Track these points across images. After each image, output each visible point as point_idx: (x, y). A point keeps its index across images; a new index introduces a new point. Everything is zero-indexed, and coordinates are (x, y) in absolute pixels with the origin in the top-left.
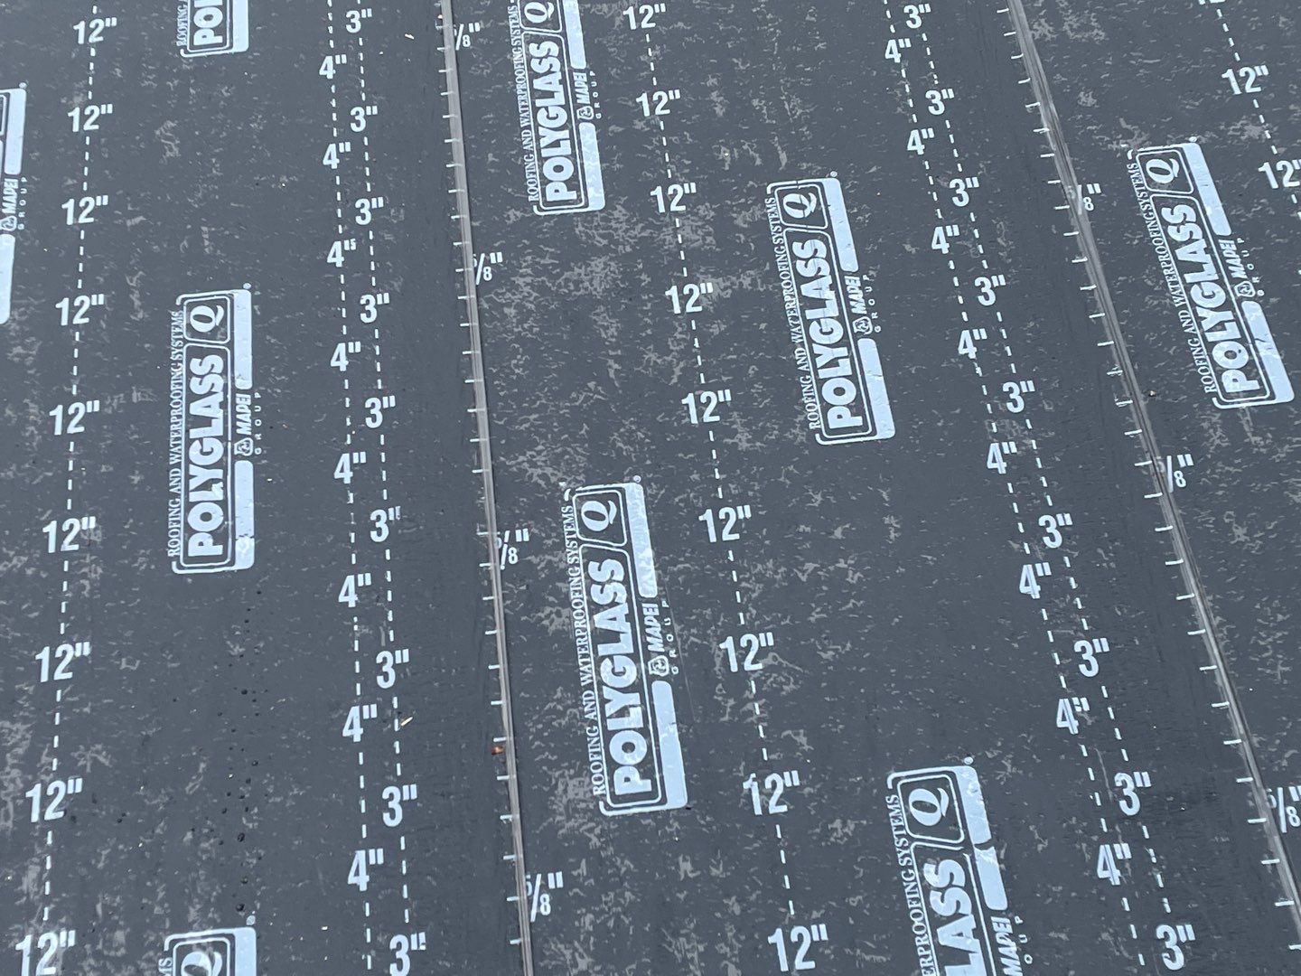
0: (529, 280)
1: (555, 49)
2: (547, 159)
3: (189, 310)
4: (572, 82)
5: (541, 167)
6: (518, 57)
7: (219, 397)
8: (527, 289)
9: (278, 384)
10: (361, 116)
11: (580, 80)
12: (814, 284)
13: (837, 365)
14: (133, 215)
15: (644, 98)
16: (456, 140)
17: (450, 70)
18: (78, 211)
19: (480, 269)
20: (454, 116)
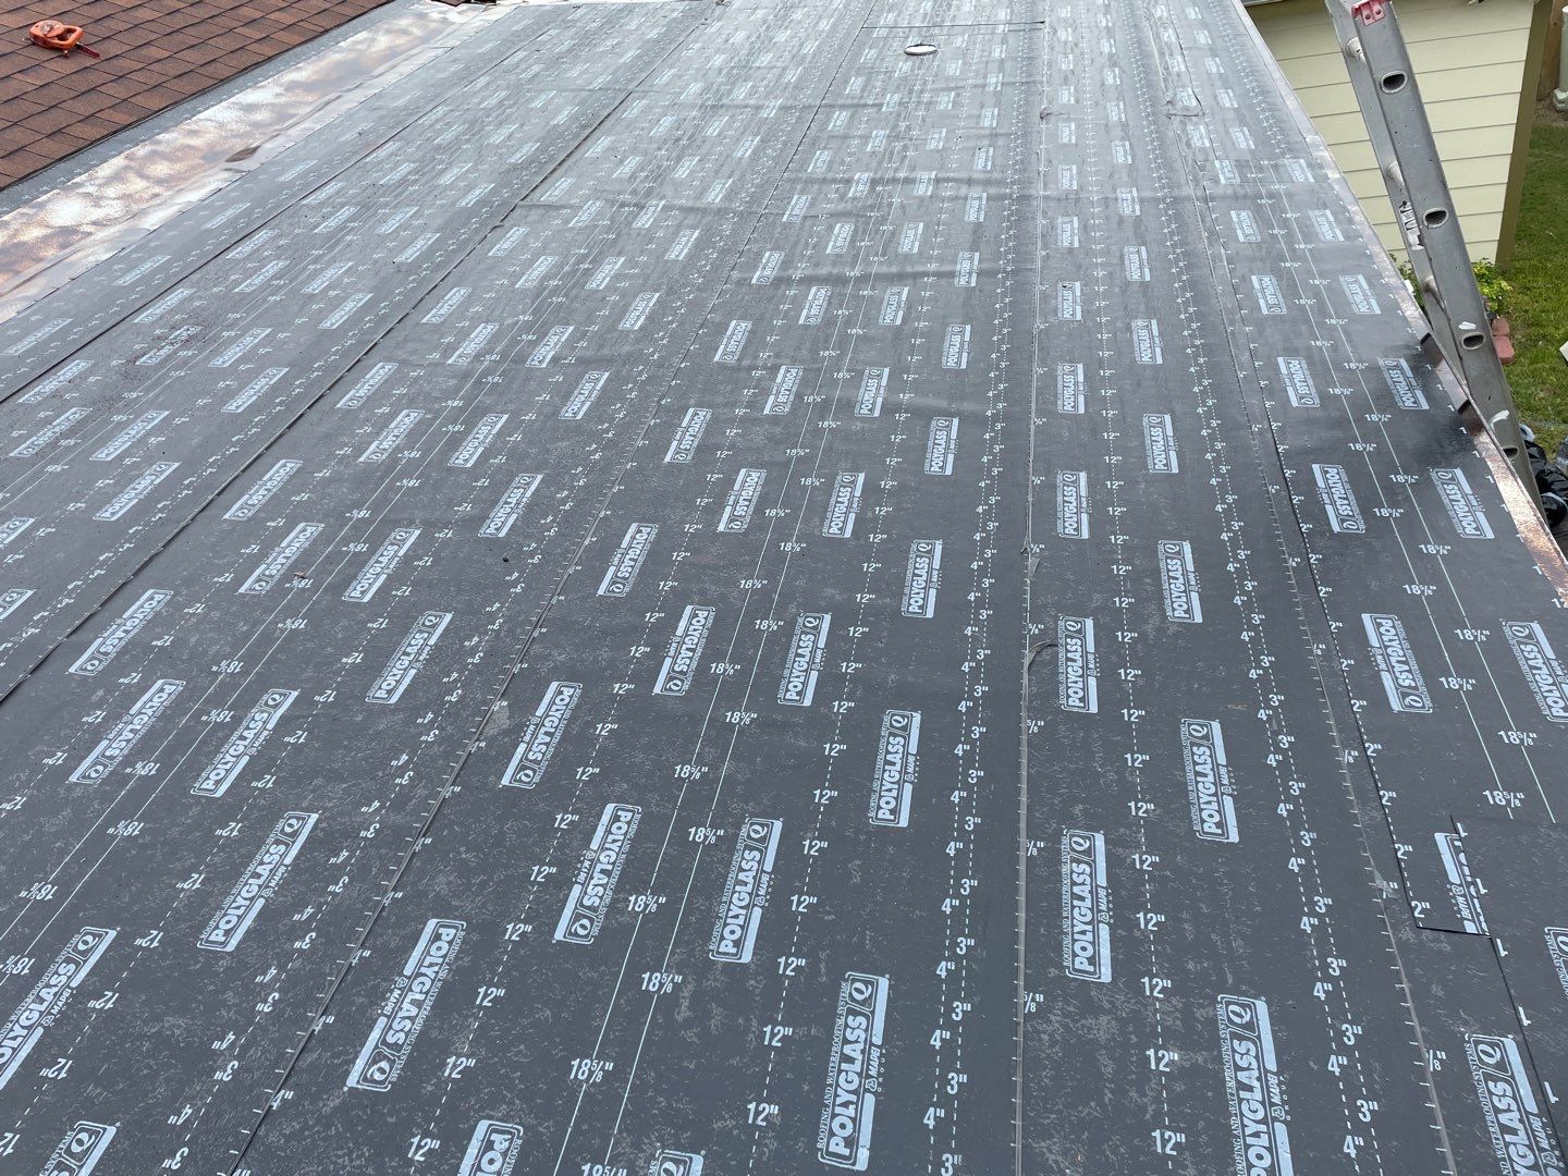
0: (1058, 1018)
1: (1088, 870)
2: (1077, 940)
3: (852, 983)
4: (1097, 893)
5: (1073, 945)
6: (1065, 869)
7: (861, 1046)
8: (1057, 1025)
9: (897, 1047)
10: (968, 884)
11: (1102, 893)
12: (1246, 1073)
13: (1259, 1137)
14: (829, 913)
15: (1141, 915)
16: (1022, 915)
17: (1022, 868)
18: (799, 903)
19: (1030, 1002)
20: (1022, 899)
